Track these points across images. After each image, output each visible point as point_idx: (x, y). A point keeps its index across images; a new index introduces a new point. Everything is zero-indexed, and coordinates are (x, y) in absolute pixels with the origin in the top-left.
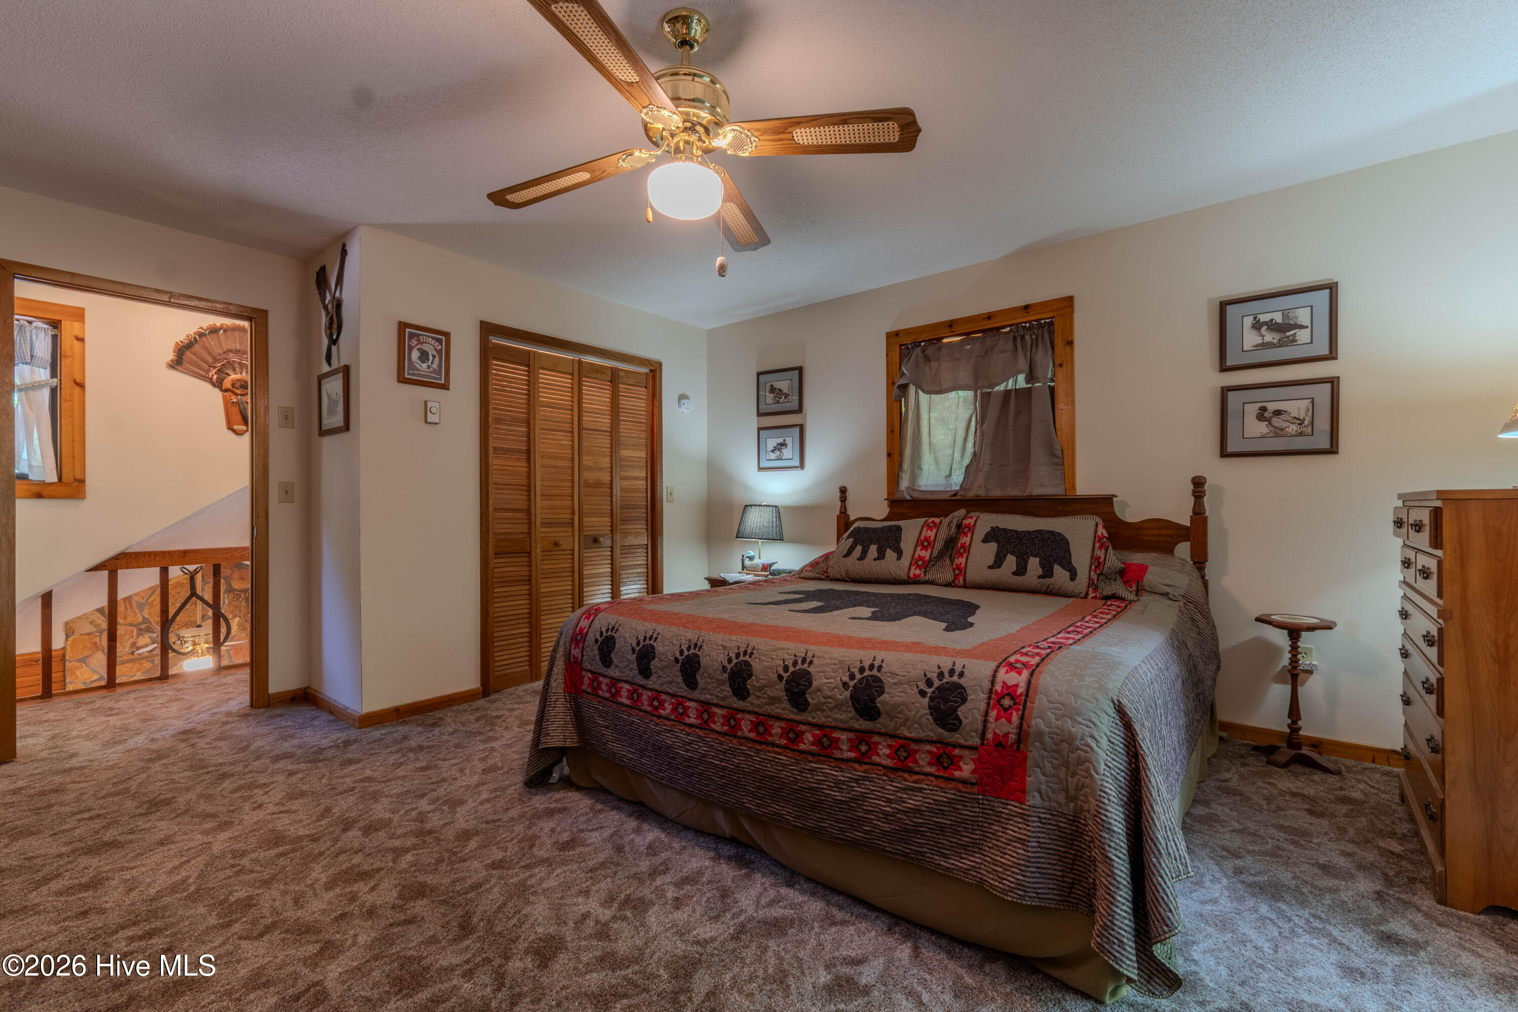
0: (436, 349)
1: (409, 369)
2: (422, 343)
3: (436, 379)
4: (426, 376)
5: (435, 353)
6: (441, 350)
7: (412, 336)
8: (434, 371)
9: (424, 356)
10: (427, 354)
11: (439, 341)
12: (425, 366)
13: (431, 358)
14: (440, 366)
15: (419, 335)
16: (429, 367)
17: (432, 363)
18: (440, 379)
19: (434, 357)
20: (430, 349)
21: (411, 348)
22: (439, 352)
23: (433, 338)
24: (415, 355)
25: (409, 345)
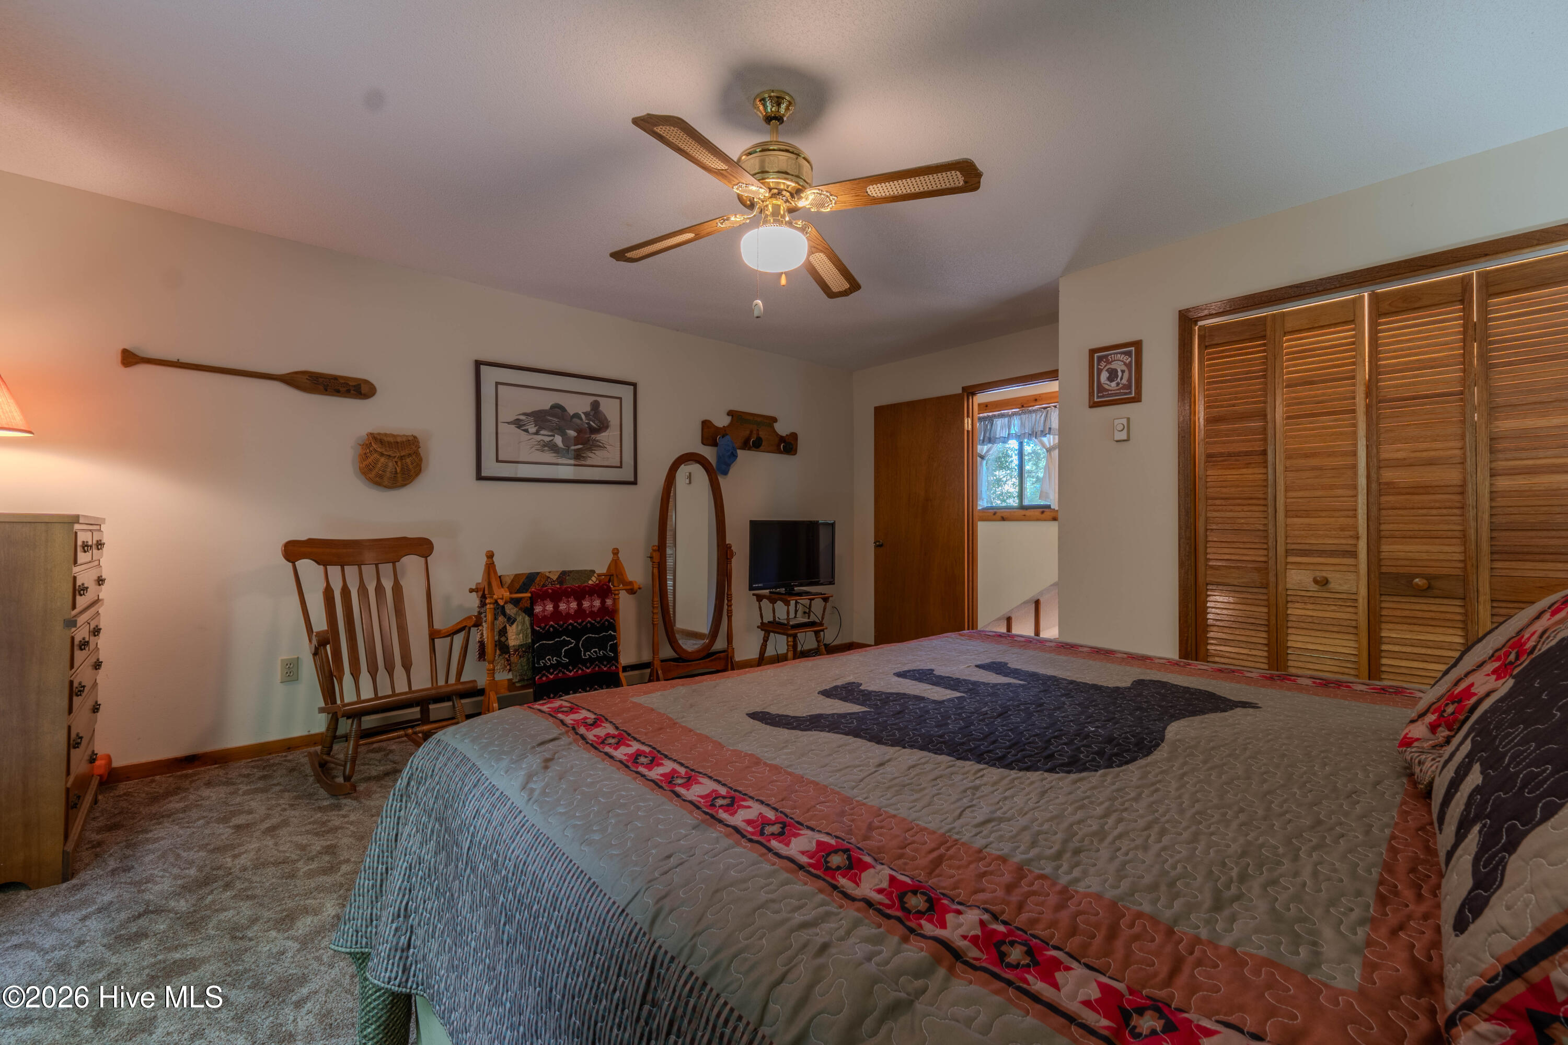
0: (1125, 364)
1: (1098, 392)
2: (1110, 363)
3: (1126, 394)
4: (1116, 394)
5: (1124, 368)
6: (1131, 362)
7: (1100, 359)
8: (1125, 387)
9: (1113, 375)
10: (1116, 371)
11: (1129, 354)
12: (1113, 384)
13: (1120, 374)
14: (1129, 380)
15: (1107, 356)
16: (1118, 384)
17: (1121, 379)
18: (1130, 393)
19: (1123, 372)
20: (1118, 366)
21: (1100, 371)
22: (1129, 366)
23: (1121, 353)
24: (1104, 376)
25: (1098, 369)
